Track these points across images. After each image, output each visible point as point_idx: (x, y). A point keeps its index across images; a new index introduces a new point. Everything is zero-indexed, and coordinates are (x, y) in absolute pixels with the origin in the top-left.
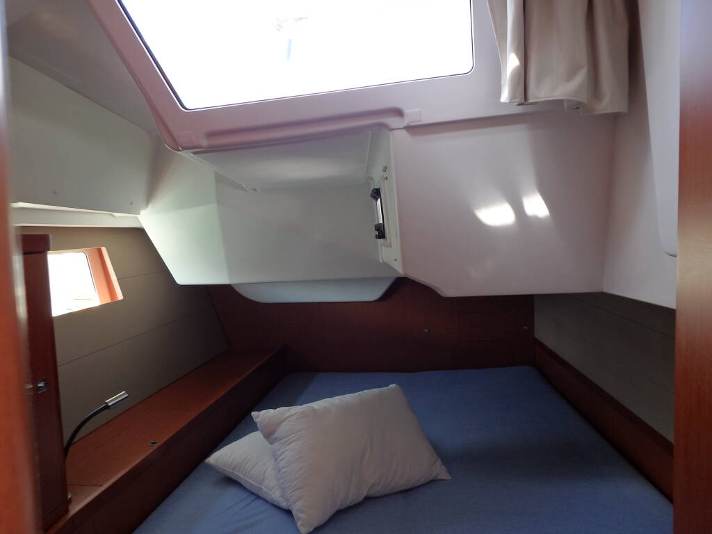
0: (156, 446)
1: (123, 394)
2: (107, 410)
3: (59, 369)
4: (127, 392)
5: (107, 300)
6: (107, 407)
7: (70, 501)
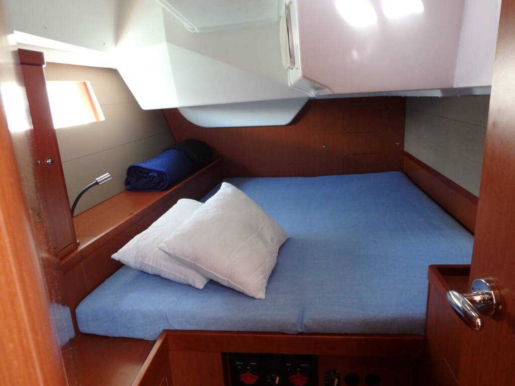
0: (132, 215)
1: (107, 175)
2: (97, 185)
3: (63, 165)
4: (110, 174)
5: (94, 120)
6: (97, 183)
7: (79, 244)
